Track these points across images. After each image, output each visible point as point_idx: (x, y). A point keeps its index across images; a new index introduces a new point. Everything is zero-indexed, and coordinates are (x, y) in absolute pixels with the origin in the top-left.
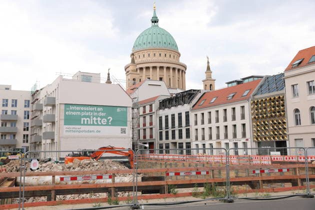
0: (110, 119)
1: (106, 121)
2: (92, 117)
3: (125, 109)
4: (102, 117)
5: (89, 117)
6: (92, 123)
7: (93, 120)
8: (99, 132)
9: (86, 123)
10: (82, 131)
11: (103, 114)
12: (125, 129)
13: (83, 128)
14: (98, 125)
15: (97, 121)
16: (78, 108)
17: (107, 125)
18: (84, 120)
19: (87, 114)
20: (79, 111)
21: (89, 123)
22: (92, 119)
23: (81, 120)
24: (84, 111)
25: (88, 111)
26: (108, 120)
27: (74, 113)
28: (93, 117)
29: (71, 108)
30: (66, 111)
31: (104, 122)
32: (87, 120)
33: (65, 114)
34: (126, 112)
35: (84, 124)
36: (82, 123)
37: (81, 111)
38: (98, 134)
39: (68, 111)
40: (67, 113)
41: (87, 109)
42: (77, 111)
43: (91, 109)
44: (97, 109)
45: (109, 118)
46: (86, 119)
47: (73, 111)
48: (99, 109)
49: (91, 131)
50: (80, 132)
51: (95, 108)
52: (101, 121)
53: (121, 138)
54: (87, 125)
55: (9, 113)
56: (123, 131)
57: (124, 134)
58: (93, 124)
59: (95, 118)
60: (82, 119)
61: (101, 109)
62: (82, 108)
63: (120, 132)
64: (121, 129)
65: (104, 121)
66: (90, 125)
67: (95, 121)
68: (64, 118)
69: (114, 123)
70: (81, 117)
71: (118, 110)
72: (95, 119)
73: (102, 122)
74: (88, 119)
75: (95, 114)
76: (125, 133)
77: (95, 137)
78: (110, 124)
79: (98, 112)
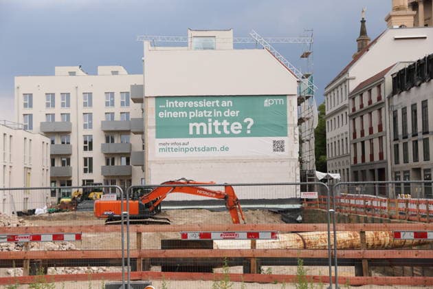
0: (249, 122)
1: (240, 126)
2: (210, 120)
3: (280, 100)
4: (231, 120)
5: (205, 120)
6: (210, 132)
7: (213, 127)
8: (227, 149)
9: (198, 133)
10: (191, 150)
11: (229, 113)
12: (283, 142)
13: (194, 142)
14: (223, 135)
15: (221, 128)
16: (181, 104)
17: (243, 134)
18: (195, 128)
19: (201, 115)
20: (184, 109)
21: (205, 132)
22: (210, 125)
23: (188, 126)
24: (193, 109)
25: (201, 109)
26: (245, 126)
27: (175, 114)
28: (214, 119)
29: (169, 104)
30: (158, 110)
31: (237, 130)
32: (201, 127)
33: (157, 116)
34: (285, 107)
35: (195, 136)
36: (191, 132)
37: (187, 109)
38: (224, 154)
39: (162, 110)
40: (160, 114)
41: (201, 104)
42: (178, 109)
43: (209, 103)
44: (220, 104)
45: (246, 121)
46: (198, 125)
47: (172, 109)
48: (225, 103)
49: (208, 149)
50: (186, 150)
51: (217, 102)
52: (229, 127)
53: (274, 160)
54: (202, 136)
55: (58, 119)
56: (279, 147)
57: (280, 153)
58: (214, 135)
59: (216, 121)
60: (191, 125)
61: (230, 103)
62: (190, 104)
63: (272, 148)
64: (274, 142)
65: (236, 127)
66: (208, 136)
67: (216, 129)
68: (155, 125)
69: (257, 131)
70: (188, 120)
71: (267, 102)
72: (216, 123)
73: (232, 128)
74: (202, 124)
75: (217, 113)
76: (283, 150)
77: (218, 161)
78: (249, 132)
79: (223, 109)
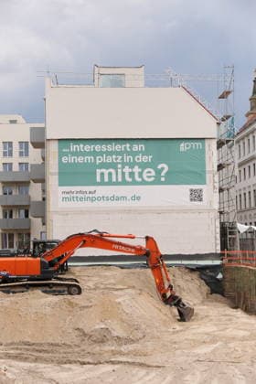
0: (163, 169)
1: (153, 173)
2: (120, 166)
3: (198, 144)
4: (143, 166)
5: (113, 165)
6: (120, 180)
7: (123, 174)
8: (139, 198)
9: (106, 180)
10: (99, 199)
11: (146, 159)
12: (201, 190)
13: (102, 191)
14: (134, 183)
15: (132, 174)
16: (88, 148)
17: (157, 182)
18: (102, 174)
19: (109, 160)
20: (89, 154)
21: (114, 180)
22: (120, 171)
23: (95, 173)
24: (101, 153)
25: (110, 154)
26: (158, 172)
27: (80, 159)
28: (124, 165)
29: (74, 147)
30: (61, 155)
31: (150, 177)
32: (110, 174)
33: (60, 161)
34: (203, 151)
35: (102, 183)
36: (98, 179)
37: (94, 154)
38: (136, 204)
39: (66, 154)
40: (63, 159)
41: (110, 147)
42: (84, 154)
43: (118, 147)
44: (131, 147)
45: (160, 167)
46: (106, 172)
47: (76, 154)
48: (136, 147)
49: (118, 198)
50: (92, 200)
51: (128, 145)
52: (141, 174)
53: (192, 211)
54: (110, 183)
56: (197, 196)
57: (199, 203)
58: (124, 183)
59: (127, 167)
60: (99, 171)
61: (142, 146)
62: (98, 147)
63: (188, 198)
64: (191, 190)
65: (149, 174)
66: (117, 183)
67: (127, 176)
68: (57, 171)
69: (172, 179)
70: (94, 166)
71: (183, 147)
72: (127, 170)
73: (145, 175)
74: (111, 170)
75: (128, 158)
76: (201, 200)
77: (129, 211)
78: (163, 179)
79: (134, 154)
